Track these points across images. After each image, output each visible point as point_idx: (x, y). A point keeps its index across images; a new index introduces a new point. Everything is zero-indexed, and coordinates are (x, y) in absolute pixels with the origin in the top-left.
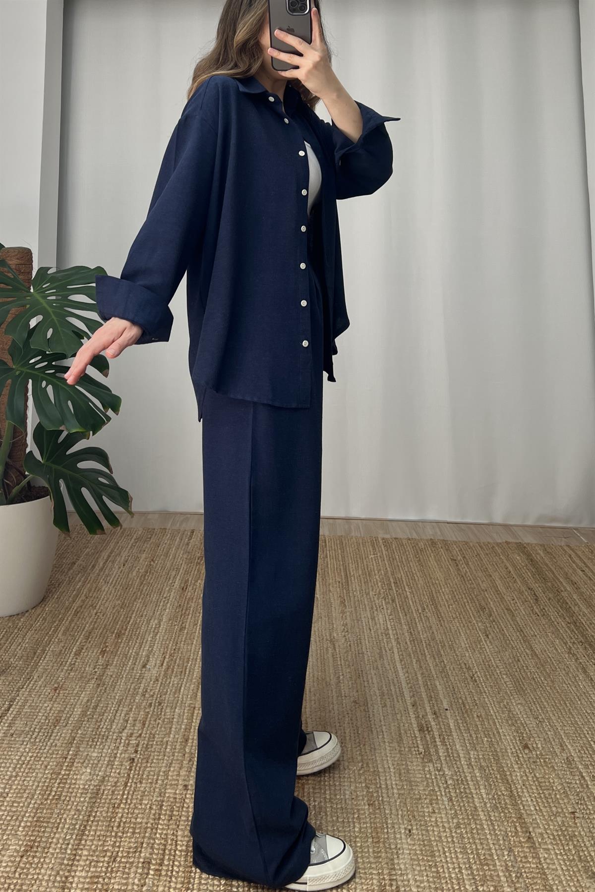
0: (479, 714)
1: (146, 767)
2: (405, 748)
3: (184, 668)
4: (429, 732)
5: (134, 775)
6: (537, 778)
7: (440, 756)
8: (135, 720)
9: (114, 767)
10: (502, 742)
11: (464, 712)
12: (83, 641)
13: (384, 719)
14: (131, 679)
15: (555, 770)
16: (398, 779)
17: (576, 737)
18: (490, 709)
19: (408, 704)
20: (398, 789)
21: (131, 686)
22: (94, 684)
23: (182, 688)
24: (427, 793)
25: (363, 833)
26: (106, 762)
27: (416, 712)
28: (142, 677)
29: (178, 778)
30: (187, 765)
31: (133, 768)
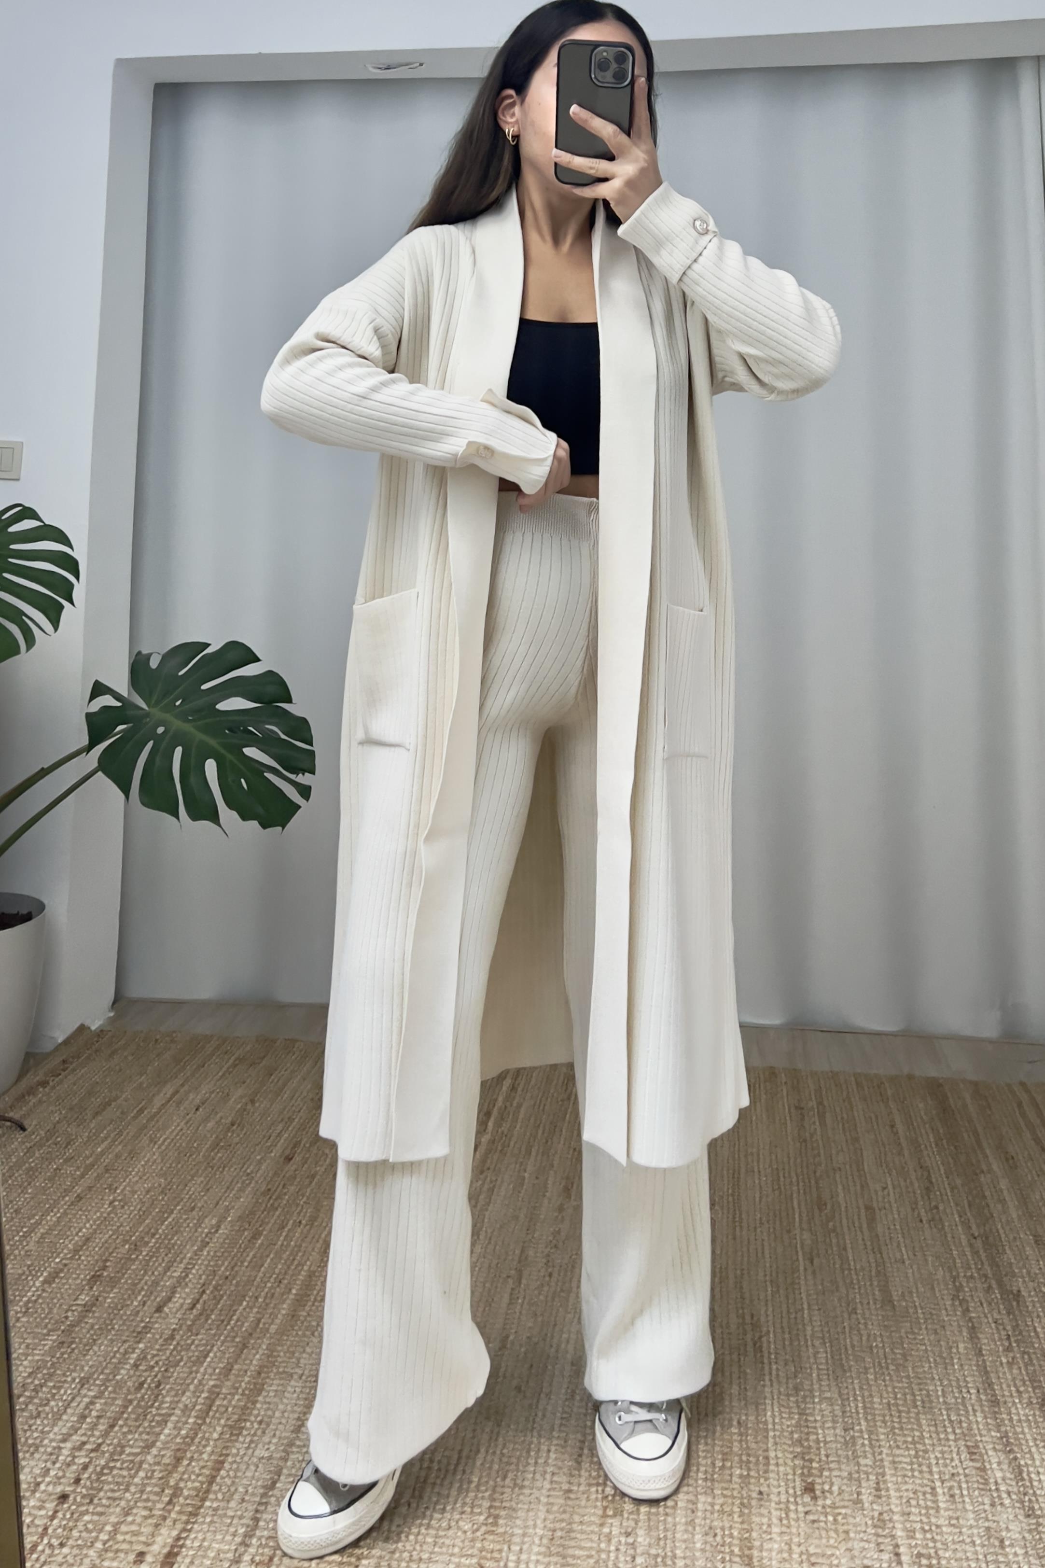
0: (744, 1418)
1: (87, 1512)
3: (231, 1313)
6: (810, 1555)
8: (98, 1417)
10: (766, 1479)
12: (69, 1256)
14: (127, 1334)
15: (850, 1539)
17: (912, 1470)
18: (769, 1407)
21: (119, 1348)
22: (54, 1341)
23: (211, 1355)
28: (147, 1328)
29: (134, 1539)
30: (161, 1513)
31: (60, 1515)
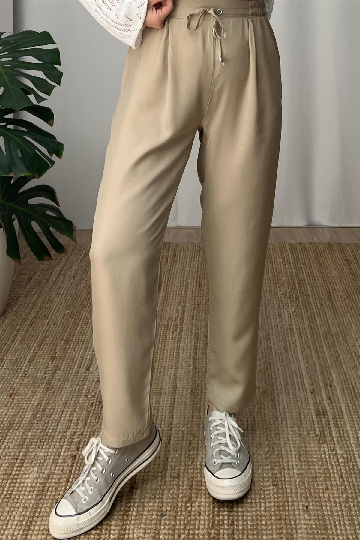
2: (304, 431)
4: (324, 415)
5: (75, 471)
7: (332, 438)
9: (58, 464)
11: (354, 396)
12: (37, 349)
13: (288, 406)
14: (76, 382)
16: (298, 460)
19: (308, 391)
20: (298, 469)
21: (76, 388)
22: (44, 388)
24: (321, 471)
25: (268, 511)
26: (51, 461)
27: (314, 399)
